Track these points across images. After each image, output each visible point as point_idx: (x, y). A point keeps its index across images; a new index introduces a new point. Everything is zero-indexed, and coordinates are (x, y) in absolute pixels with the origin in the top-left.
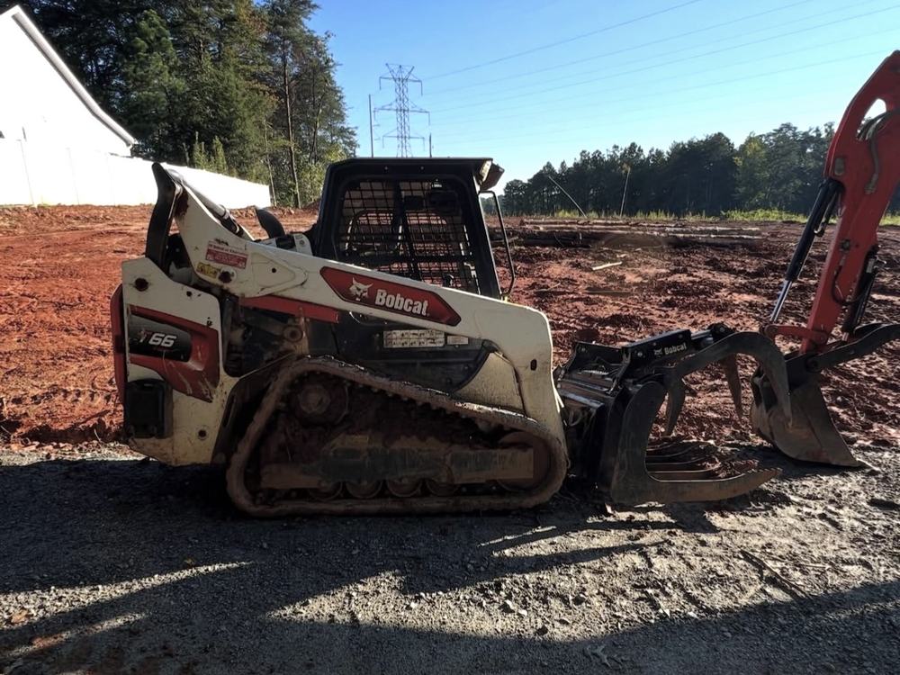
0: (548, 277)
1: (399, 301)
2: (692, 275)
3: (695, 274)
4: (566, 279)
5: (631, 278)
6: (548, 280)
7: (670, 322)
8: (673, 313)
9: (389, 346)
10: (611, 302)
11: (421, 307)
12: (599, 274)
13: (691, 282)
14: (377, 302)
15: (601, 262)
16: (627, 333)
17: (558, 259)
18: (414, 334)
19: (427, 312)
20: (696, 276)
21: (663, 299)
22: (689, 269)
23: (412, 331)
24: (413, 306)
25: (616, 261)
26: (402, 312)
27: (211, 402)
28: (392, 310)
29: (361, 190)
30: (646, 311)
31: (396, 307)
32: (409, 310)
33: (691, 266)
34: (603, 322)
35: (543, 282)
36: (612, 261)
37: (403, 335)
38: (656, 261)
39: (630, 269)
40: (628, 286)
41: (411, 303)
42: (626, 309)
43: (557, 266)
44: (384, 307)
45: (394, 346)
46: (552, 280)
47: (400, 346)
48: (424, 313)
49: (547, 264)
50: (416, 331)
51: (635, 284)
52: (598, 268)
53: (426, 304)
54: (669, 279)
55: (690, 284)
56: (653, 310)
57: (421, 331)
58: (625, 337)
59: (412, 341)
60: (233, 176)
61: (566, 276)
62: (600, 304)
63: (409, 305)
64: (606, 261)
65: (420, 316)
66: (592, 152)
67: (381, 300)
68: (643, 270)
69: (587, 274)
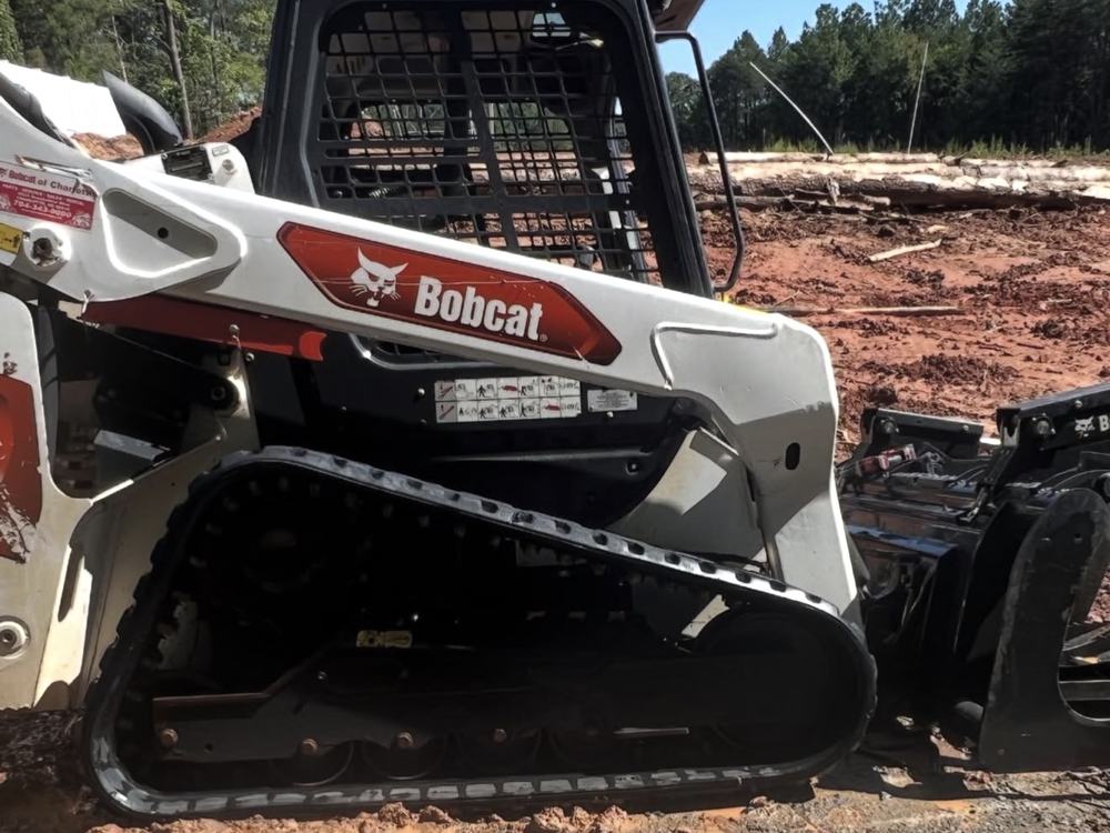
0: (774, 279)
1: (473, 306)
2: (1087, 269)
3: (1095, 266)
4: (812, 280)
5: (954, 277)
6: (772, 285)
7: (1049, 371)
8: (1056, 350)
9: (448, 419)
10: (917, 329)
11: (526, 319)
12: (886, 268)
13: (1089, 283)
14: (420, 309)
15: (887, 243)
16: (961, 397)
17: (790, 236)
18: (507, 388)
19: (539, 332)
20: (1098, 271)
21: (1031, 320)
22: (1083, 257)
23: (504, 381)
24: (506, 316)
25: (919, 241)
26: (481, 332)
27: (23, 561)
28: (457, 326)
29: (367, 32)
30: (996, 347)
31: (466, 320)
32: (498, 327)
33: (1083, 249)
34: (904, 371)
35: (762, 289)
36: (911, 242)
37: (481, 390)
38: (1006, 239)
39: (952, 257)
40: (953, 294)
41: (502, 309)
42: (950, 344)
43: (789, 252)
44: (436, 321)
45: (461, 419)
46: (780, 282)
47: (475, 418)
48: (533, 335)
49: (767, 248)
50: (512, 381)
51: (969, 290)
52: (881, 256)
53: (537, 311)
54: (1040, 278)
55: (1088, 288)
56: (1009, 345)
57: (525, 381)
58: (956, 406)
59: (504, 405)
60: (35, 65)
61: (813, 275)
62: (893, 334)
63: (497, 315)
64: (897, 242)
65: (523, 341)
66: (842, 9)
67: (428, 304)
68: (980, 259)
69: (858, 269)
